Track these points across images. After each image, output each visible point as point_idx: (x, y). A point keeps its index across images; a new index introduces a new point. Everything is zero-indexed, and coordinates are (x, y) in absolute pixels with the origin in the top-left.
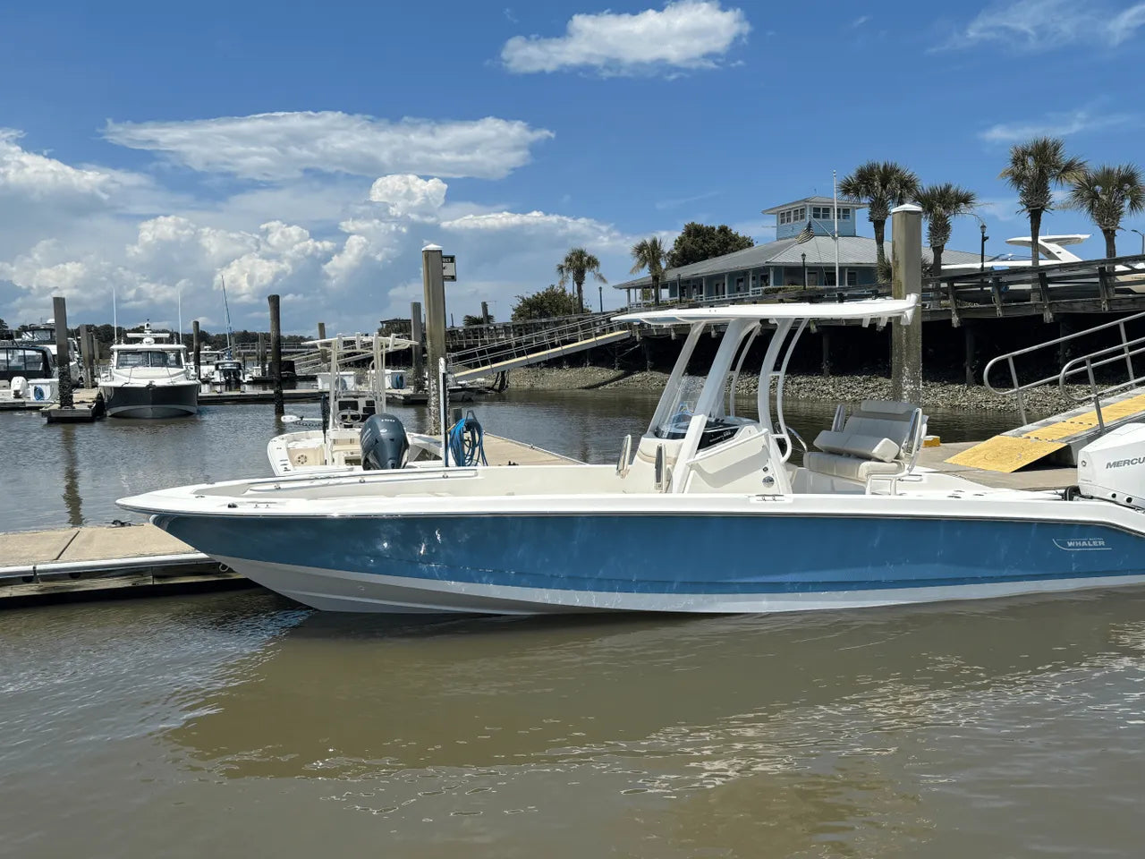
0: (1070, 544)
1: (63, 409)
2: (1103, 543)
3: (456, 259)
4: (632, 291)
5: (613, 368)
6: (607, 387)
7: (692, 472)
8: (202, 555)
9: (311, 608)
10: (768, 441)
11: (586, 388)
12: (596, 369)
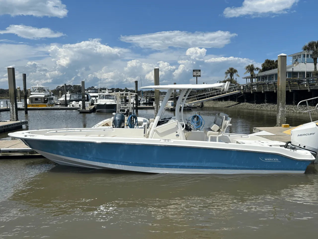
0: (266, 159)
1: (83, 109)
2: (278, 160)
3: (201, 71)
4: (248, 79)
5: (235, 101)
6: (232, 107)
7: (155, 132)
8: (30, 149)
9: (57, 164)
10: (178, 124)
11: (227, 107)
12: (231, 101)
